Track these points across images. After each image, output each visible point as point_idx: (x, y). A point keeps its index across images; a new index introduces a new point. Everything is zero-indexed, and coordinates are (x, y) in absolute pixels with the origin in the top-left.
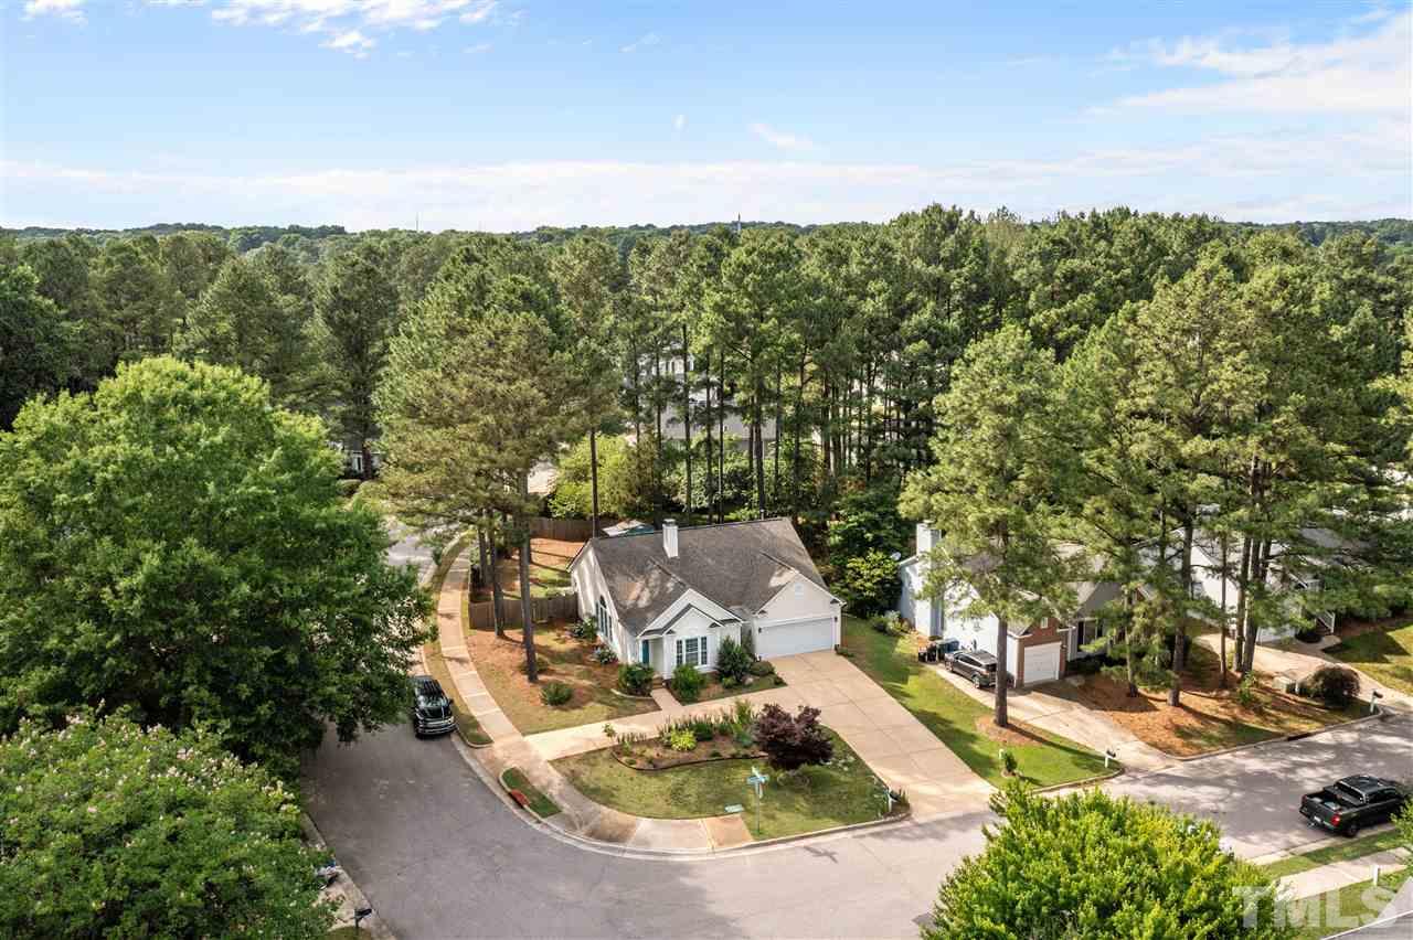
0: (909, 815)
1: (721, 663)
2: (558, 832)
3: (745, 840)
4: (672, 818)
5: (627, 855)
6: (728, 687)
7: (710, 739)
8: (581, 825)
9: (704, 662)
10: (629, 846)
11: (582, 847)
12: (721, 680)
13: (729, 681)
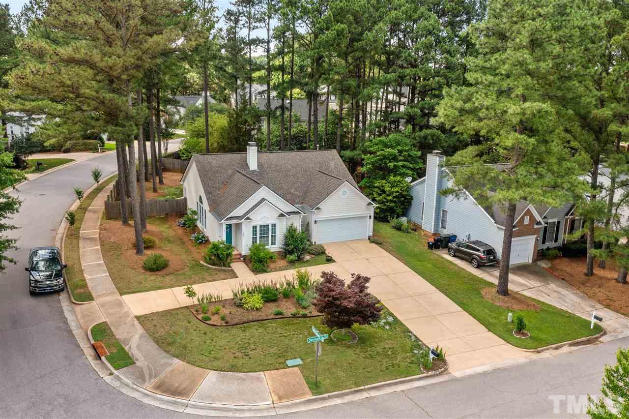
0: (446, 370)
1: (286, 244)
2: (127, 385)
3: (303, 394)
4: (237, 371)
5: (188, 411)
6: (292, 262)
7: (274, 301)
8: (150, 377)
9: (273, 243)
10: (193, 400)
11: (146, 400)
12: (285, 257)
13: (292, 257)
